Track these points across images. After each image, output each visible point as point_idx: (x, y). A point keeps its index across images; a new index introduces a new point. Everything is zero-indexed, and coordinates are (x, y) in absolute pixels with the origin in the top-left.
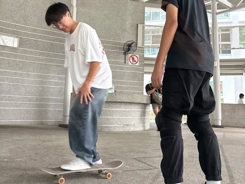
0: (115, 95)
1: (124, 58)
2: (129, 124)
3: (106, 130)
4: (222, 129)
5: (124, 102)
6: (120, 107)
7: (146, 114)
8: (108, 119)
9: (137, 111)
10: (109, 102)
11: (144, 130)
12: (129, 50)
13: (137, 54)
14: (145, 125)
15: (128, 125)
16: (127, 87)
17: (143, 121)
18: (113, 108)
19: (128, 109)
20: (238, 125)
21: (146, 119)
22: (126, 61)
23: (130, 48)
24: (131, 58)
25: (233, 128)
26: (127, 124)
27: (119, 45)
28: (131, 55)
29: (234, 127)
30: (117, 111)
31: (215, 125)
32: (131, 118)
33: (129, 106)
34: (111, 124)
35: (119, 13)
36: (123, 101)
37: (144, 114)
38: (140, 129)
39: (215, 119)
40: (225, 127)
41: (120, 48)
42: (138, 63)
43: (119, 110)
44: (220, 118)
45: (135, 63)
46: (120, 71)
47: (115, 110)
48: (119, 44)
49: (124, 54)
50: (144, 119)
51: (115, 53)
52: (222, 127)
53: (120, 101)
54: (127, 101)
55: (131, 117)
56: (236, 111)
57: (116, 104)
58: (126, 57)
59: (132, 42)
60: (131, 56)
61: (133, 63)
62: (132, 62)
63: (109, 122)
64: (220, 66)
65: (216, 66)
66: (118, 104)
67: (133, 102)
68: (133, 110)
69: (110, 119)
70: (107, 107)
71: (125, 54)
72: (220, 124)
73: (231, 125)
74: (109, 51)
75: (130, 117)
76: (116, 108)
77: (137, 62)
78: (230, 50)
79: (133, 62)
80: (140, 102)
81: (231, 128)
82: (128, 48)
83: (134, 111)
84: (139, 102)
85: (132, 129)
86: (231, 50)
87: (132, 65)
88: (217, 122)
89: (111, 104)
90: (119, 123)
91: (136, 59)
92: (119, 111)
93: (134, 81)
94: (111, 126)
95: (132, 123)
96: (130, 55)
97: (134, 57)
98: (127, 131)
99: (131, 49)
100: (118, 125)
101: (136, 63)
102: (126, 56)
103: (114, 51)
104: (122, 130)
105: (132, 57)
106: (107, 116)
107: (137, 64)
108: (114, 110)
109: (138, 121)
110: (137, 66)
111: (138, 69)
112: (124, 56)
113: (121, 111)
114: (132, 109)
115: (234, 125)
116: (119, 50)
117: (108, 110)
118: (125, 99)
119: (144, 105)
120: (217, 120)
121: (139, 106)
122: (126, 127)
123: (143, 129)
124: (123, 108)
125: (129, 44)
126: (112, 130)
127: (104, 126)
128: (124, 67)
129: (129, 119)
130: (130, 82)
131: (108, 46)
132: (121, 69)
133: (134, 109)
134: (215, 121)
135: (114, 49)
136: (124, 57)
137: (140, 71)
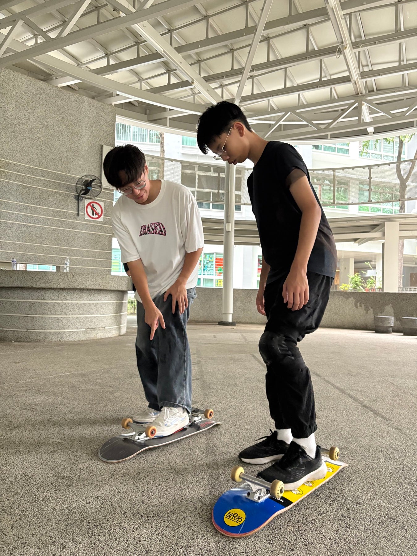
0: (72, 276)
1: (77, 207)
2: (96, 327)
3: (54, 339)
4: (234, 327)
5: (88, 289)
6: (80, 298)
7: (123, 309)
8: (58, 319)
9: (110, 303)
10: (60, 289)
11: (120, 335)
12: (87, 192)
13: (101, 201)
14: (120, 327)
15: (93, 329)
16: (81, 260)
17: (118, 320)
18: (67, 300)
19: (95, 300)
20: (253, 321)
21: (122, 317)
22: (80, 213)
23: (89, 188)
24: (89, 207)
25: (248, 326)
26: (92, 327)
27: (67, 181)
28: (89, 201)
29: (248, 323)
30: (74, 305)
31: (224, 321)
32: (99, 317)
33: (97, 295)
34: (63, 328)
35: (67, 119)
36: (88, 287)
37: (119, 308)
38: (113, 333)
39: (223, 312)
40: (237, 325)
41: (68, 187)
42: (102, 216)
43: (77, 303)
44: (231, 311)
45: (97, 216)
46: (68, 231)
47: (71, 304)
48: (67, 179)
49: (75, 198)
50: (120, 316)
51: (58, 196)
52: (233, 324)
53: (82, 287)
54: (94, 288)
55: (100, 315)
56: (252, 300)
57: (72, 292)
58: (80, 204)
59: (93, 178)
60: (89, 204)
61: (93, 216)
62: (91, 214)
63: (60, 324)
64: (235, 230)
65: (230, 231)
66: (77, 292)
67: (105, 288)
68: (103, 303)
69: (62, 319)
70: (56, 297)
71: (78, 198)
72: (230, 320)
73: (244, 321)
74: (47, 191)
75: (97, 314)
76: (72, 299)
77: (100, 214)
78: (240, 206)
79: (93, 214)
80: (117, 289)
81: (244, 325)
82: (84, 188)
83: (106, 304)
84: (114, 289)
85: (100, 335)
86: (242, 206)
87: (90, 221)
88: (227, 318)
89: (64, 293)
90: (78, 326)
91: (98, 210)
92: (77, 305)
93: (94, 249)
94: (64, 332)
95: (101, 325)
96: (87, 202)
97: (95, 205)
98: (92, 338)
99: (90, 191)
100: (75, 330)
101: (99, 217)
102: (80, 202)
103: (56, 192)
104: (83, 338)
105: (91, 206)
106: (55, 315)
107: (101, 219)
108: (68, 303)
109: (110, 321)
110: (100, 222)
111: (101, 229)
112: (76, 201)
113: (81, 304)
114: (101, 300)
115: (247, 320)
116: (66, 191)
117: (57, 303)
118: (90, 283)
119: (121, 293)
120: (226, 314)
121: (113, 295)
122: (90, 331)
123: (117, 335)
124: (85, 300)
125: (86, 181)
126: (66, 338)
127: (50, 333)
128: (77, 223)
129: (95, 317)
130: (87, 251)
131: (44, 182)
132: (71, 226)
133: (104, 300)
134: (224, 315)
135: (56, 188)
136: (76, 204)
137: (105, 232)
